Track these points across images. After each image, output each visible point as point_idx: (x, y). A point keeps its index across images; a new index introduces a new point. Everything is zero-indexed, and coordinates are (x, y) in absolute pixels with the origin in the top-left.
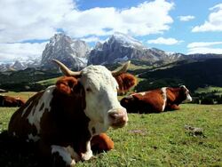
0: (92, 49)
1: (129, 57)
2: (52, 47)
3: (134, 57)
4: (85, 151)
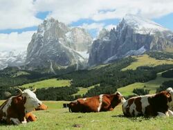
0: (95, 39)
1: (147, 48)
2: (40, 38)
3: (154, 48)
4: (23, 120)
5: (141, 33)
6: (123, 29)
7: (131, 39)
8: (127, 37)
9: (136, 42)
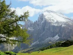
5: (56, 25)
6: (43, 22)
7: (49, 29)
8: (46, 28)
9: (52, 31)
